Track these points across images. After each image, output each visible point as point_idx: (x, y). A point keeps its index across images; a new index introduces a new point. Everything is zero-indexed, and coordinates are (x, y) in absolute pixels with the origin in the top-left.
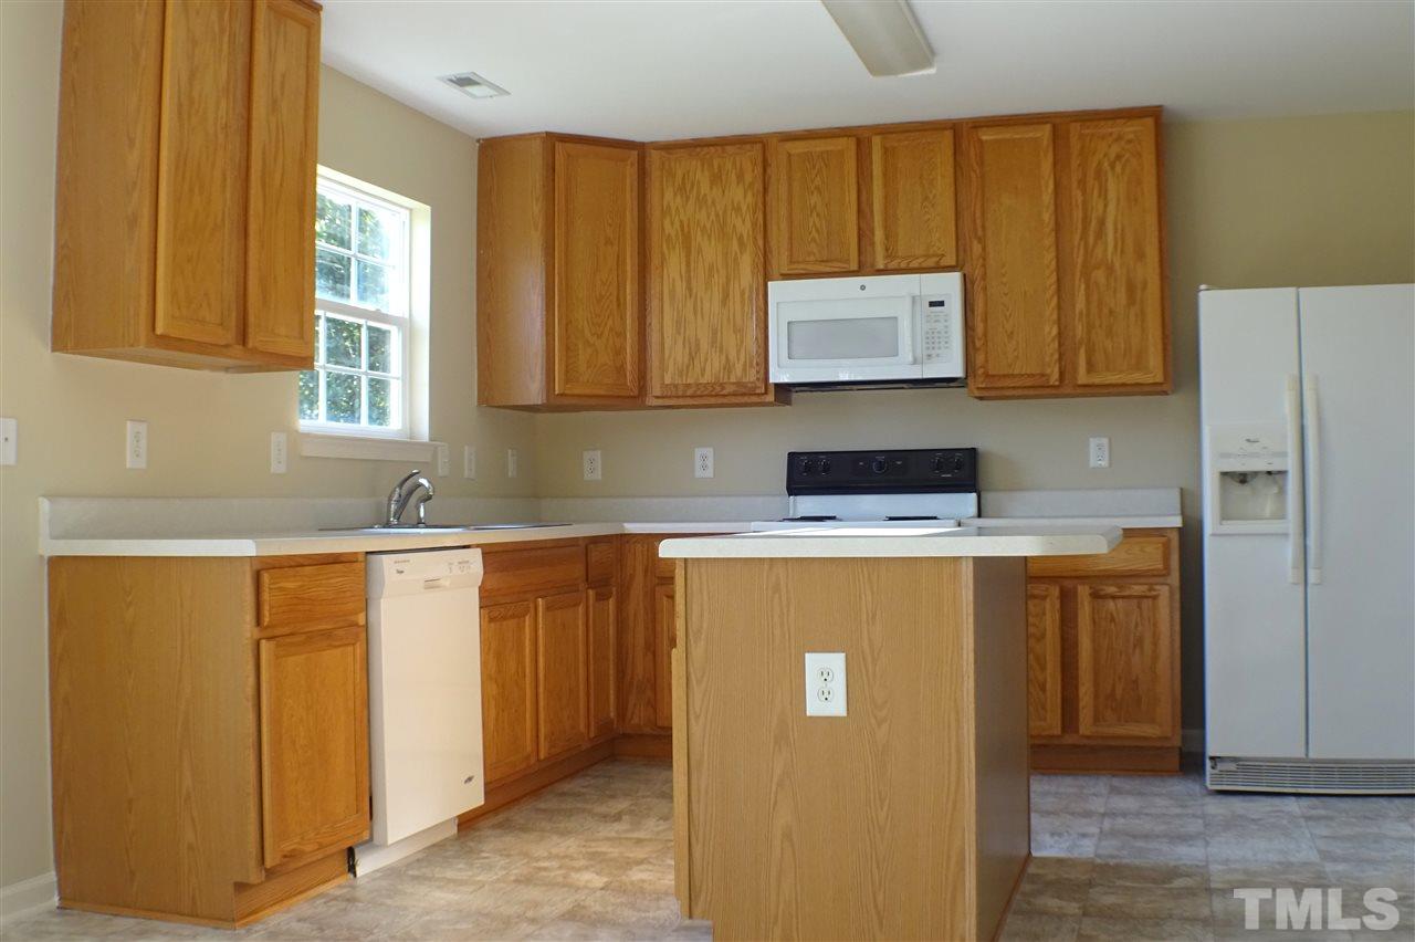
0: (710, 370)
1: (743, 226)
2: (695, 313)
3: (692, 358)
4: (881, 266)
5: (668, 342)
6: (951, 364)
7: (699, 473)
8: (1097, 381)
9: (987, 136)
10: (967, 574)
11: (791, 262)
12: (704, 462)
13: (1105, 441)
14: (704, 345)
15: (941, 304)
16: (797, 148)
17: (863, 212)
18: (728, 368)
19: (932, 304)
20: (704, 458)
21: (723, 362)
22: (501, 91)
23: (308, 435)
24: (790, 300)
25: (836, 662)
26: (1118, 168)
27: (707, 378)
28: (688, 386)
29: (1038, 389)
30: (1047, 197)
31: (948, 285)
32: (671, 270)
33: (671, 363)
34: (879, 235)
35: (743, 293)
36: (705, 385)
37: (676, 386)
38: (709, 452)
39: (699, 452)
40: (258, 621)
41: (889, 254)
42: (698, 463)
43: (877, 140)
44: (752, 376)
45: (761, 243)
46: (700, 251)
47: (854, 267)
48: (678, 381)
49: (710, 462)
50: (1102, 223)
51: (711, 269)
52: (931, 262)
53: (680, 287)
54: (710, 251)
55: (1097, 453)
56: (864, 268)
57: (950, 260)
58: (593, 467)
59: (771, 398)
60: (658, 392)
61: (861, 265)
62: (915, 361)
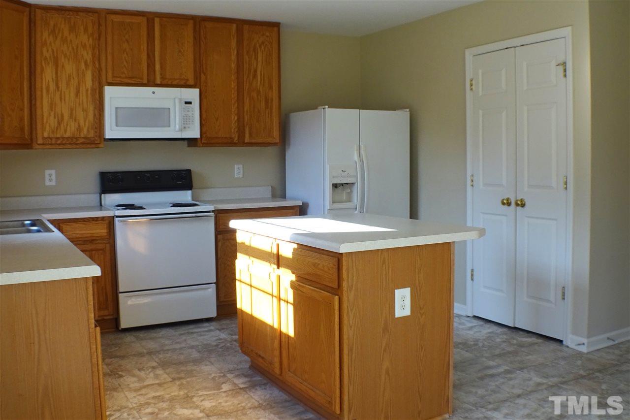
0: (70, 129)
1: (87, 55)
2: (61, 100)
3: (59, 124)
5: (46, 115)
6: (194, 132)
7: (48, 183)
8: (253, 141)
9: (208, 25)
11: (113, 77)
12: (50, 177)
13: (241, 166)
14: (66, 117)
15: (190, 103)
16: (117, 18)
17: (149, 55)
18: (79, 129)
19: (186, 103)
20: (50, 175)
21: (77, 126)
26: (263, 47)
27: (68, 135)
28: (58, 138)
29: (228, 143)
30: (234, 57)
31: (193, 94)
32: (47, 75)
33: (47, 125)
34: (158, 67)
35: (87, 90)
36: (67, 138)
37: (51, 138)
38: (53, 172)
39: (47, 172)
41: (162, 78)
42: (47, 177)
43: (158, 21)
44: (92, 134)
45: (97, 65)
46: (63, 66)
47: (145, 81)
48: (52, 136)
49: (54, 177)
50: (255, 71)
51: (69, 76)
52: (182, 83)
53: (52, 86)
54: (69, 68)
55: (238, 171)
56: (151, 83)
57: (191, 82)
59: (102, 145)
60: (40, 141)
61: (148, 81)
62: (181, 130)
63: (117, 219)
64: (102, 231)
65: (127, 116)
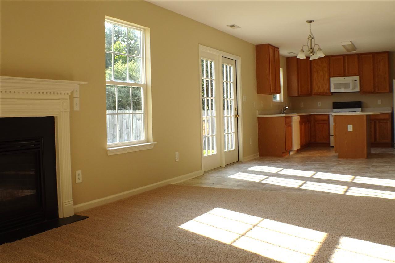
0: (321, 90)
1: (326, 69)
2: (319, 82)
3: (319, 89)
4: (347, 75)
5: (315, 86)
6: (358, 90)
7: (319, 106)
8: (379, 91)
9: (363, 56)
10: (365, 116)
11: (333, 75)
12: (319, 104)
13: (380, 100)
14: (320, 87)
15: (356, 81)
16: (334, 58)
17: (344, 67)
18: (324, 90)
20: (319, 103)
22: (294, 53)
23: (274, 102)
24: (333, 80)
25: (351, 126)
26: (382, 61)
27: (321, 92)
28: (318, 93)
29: (370, 93)
30: (372, 65)
31: (357, 78)
32: (315, 76)
33: (316, 89)
34: (347, 71)
35: (326, 79)
37: (316, 93)
38: (320, 102)
39: (319, 102)
40: (285, 123)
41: (348, 73)
42: (318, 104)
43: (346, 56)
44: (328, 91)
45: (329, 72)
46: (319, 73)
47: (343, 75)
49: (320, 104)
50: (380, 69)
51: (321, 75)
52: (354, 75)
53: (317, 78)
54: (321, 73)
55: (379, 102)
56: (345, 76)
57: (357, 74)
58: (302, 105)
59: (331, 94)
60: (313, 94)
61: (344, 75)
62: (352, 89)
63: (330, 115)
64: (326, 118)
65: (337, 86)
